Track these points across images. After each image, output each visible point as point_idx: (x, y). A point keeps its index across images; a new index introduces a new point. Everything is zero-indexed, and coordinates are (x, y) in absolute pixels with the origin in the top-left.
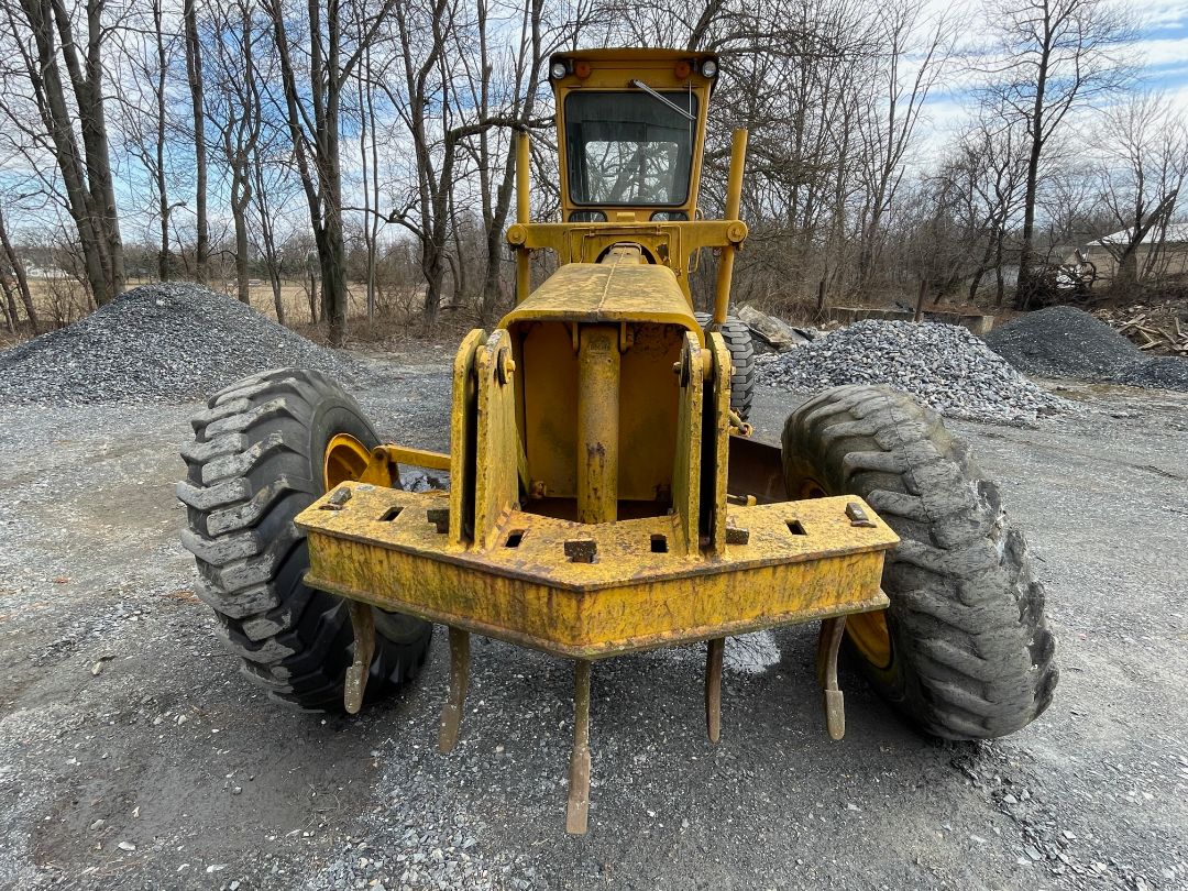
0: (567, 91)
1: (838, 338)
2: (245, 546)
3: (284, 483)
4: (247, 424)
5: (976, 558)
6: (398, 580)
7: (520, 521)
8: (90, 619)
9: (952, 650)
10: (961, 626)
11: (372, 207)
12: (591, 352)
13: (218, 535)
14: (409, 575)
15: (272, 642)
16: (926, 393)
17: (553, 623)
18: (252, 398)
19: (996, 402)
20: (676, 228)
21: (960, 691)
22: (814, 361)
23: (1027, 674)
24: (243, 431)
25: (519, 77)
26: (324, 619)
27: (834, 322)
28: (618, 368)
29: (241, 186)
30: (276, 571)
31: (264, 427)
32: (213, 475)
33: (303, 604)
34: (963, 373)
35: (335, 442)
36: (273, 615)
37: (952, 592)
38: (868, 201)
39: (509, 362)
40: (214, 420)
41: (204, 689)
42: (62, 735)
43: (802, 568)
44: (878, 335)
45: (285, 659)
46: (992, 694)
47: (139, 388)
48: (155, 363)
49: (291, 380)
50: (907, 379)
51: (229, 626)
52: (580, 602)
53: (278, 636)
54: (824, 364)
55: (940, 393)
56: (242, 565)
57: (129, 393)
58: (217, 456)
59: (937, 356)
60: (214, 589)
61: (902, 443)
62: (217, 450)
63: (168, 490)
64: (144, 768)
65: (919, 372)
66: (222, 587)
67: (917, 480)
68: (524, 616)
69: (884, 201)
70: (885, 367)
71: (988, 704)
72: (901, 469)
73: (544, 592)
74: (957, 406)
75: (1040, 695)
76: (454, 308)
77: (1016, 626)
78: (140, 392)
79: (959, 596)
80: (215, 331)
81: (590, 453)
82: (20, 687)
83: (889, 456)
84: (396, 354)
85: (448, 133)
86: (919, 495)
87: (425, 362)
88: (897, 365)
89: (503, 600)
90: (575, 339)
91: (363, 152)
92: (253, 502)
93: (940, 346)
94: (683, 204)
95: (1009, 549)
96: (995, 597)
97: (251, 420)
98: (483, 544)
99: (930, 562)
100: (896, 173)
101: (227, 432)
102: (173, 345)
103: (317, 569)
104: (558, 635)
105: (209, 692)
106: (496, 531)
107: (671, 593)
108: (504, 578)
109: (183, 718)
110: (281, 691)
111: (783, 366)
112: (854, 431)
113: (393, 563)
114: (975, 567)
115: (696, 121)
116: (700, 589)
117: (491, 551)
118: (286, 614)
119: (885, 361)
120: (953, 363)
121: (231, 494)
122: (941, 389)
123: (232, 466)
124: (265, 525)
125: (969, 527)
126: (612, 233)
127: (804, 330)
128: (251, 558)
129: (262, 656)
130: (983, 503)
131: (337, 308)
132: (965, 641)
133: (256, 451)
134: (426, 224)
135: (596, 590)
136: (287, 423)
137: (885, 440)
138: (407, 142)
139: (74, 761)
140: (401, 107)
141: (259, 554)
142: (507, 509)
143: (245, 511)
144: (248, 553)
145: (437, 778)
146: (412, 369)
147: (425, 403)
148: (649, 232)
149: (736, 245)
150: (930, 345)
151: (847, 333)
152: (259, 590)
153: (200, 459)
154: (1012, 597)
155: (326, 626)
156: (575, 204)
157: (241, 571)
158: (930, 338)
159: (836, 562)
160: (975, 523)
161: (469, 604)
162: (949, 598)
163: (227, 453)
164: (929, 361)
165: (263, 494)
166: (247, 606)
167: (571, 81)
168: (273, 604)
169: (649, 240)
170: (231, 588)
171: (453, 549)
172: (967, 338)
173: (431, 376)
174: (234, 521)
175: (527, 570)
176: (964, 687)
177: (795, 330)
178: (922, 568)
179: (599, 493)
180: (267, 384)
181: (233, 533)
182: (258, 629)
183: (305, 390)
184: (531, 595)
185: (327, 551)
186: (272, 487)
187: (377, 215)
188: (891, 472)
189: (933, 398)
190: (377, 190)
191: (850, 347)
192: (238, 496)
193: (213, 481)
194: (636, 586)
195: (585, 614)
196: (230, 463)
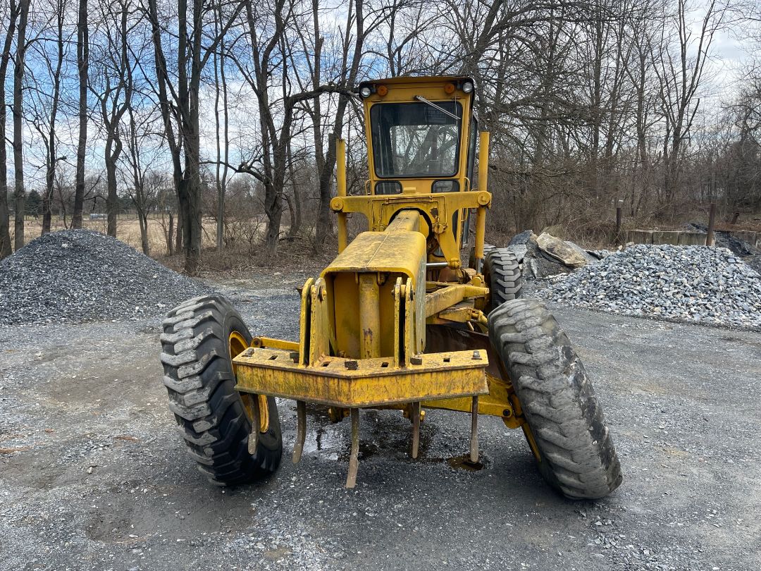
0: (373, 104)
1: (614, 261)
2: (196, 383)
3: (214, 353)
4: (195, 324)
5: (557, 383)
6: (277, 383)
7: (329, 359)
8: (76, 448)
9: (550, 433)
10: (552, 419)
11: (223, 160)
12: (364, 285)
13: (184, 378)
14: (282, 380)
15: (206, 433)
16: (687, 306)
17: (340, 394)
18: (195, 311)
19: (749, 312)
20: (442, 197)
21: (560, 457)
22: (593, 280)
23: (591, 446)
24: (193, 327)
25: (346, 50)
26: (232, 423)
27: (630, 243)
28: (378, 292)
29: (114, 142)
30: (211, 396)
31: (203, 326)
32: (180, 349)
33: (223, 413)
34: (721, 288)
35: (232, 336)
36: (208, 418)
37: (547, 401)
38: (668, 131)
39: (324, 292)
40: (178, 322)
41: (154, 478)
42: (84, 496)
43: (444, 374)
44: (646, 257)
45: (212, 444)
46: (576, 458)
47: (49, 311)
48: (61, 292)
49: (213, 302)
50: (670, 294)
51: (185, 426)
52: (350, 384)
53: (209, 430)
54: (601, 282)
55: (699, 305)
56: (195, 393)
57: (41, 316)
58: (181, 340)
59: (697, 274)
60: (180, 406)
61: (526, 328)
62: (181, 337)
63: (94, 381)
64: (131, 510)
65: (681, 287)
66: (184, 405)
67: (531, 346)
68: (329, 392)
69: (683, 130)
70: (652, 284)
71: (575, 464)
72: (524, 341)
73: (336, 381)
74: (713, 316)
75: (605, 461)
76: (291, 240)
77: (580, 419)
78: (49, 315)
79: (550, 404)
80: (106, 266)
81: (365, 334)
82: (51, 478)
83: (520, 334)
84: (242, 281)
85: (286, 98)
86: (531, 353)
87: (266, 286)
88: (662, 282)
89: (320, 386)
90: (357, 279)
91: (217, 114)
92: (200, 361)
93: (702, 265)
94: (455, 175)
95: (576, 379)
96: (567, 404)
97: (197, 322)
98: (313, 366)
99: (535, 386)
100: (692, 106)
101: (185, 328)
102: (74, 278)
103: (241, 382)
104: (342, 398)
105: (157, 480)
106: (318, 361)
107: (386, 382)
108: (321, 376)
109: (145, 490)
110: (206, 463)
111: (568, 285)
112: (507, 323)
113: (276, 375)
114: (557, 388)
115: (461, 120)
116: (399, 381)
117: (316, 367)
118: (214, 418)
119: (652, 279)
120: (712, 279)
121: (190, 358)
122: (700, 301)
123: (190, 344)
124: (205, 375)
125: (554, 368)
126: (400, 201)
127: (596, 252)
128: (199, 389)
129: (200, 441)
130: (562, 356)
131: (193, 243)
132: (556, 428)
133: (201, 337)
134: (268, 173)
135: (356, 378)
136: (213, 324)
137: (519, 327)
138: (253, 103)
139: (94, 506)
140: (247, 74)
141: (203, 387)
142: (323, 355)
143: (196, 366)
144: (198, 387)
145: (287, 512)
146: (257, 293)
147: (269, 320)
148: (425, 200)
149: (486, 206)
150: (692, 265)
151: (621, 256)
152: (203, 405)
153: (173, 341)
154: (577, 404)
155: (233, 426)
156: (378, 177)
157: (194, 395)
158: (692, 258)
159: (460, 372)
160: (557, 366)
161: (307, 390)
162: (547, 405)
163: (186, 338)
164: (690, 278)
165: (205, 358)
166: (196, 414)
167: (375, 98)
168: (209, 413)
169: (425, 205)
170: (188, 404)
171: (301, 366)
172: (727, 258)
173: (273, 298)
174: (191, 371)
175: (330, 372)
176: (561, 455)
177: (589, 253)
178: (533, 390)
179: (370, 354)
180: (201, 304)
181: (190, 377)
182: (201, 426)
183: (218, 306)
184: (331, 382)
185: (246, 373)
186: (209, 355)
187: (227, 165)
188: (520, 343)
189: (692, 310)
190: (227, 143)
191: (622, 268)
192: (193, 359)
193: (180, 352)
194: (372, 377)
195: (352, 389)
196: (186, 343)
